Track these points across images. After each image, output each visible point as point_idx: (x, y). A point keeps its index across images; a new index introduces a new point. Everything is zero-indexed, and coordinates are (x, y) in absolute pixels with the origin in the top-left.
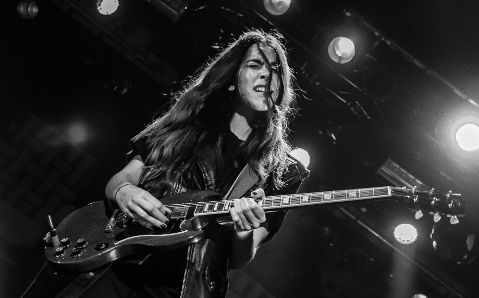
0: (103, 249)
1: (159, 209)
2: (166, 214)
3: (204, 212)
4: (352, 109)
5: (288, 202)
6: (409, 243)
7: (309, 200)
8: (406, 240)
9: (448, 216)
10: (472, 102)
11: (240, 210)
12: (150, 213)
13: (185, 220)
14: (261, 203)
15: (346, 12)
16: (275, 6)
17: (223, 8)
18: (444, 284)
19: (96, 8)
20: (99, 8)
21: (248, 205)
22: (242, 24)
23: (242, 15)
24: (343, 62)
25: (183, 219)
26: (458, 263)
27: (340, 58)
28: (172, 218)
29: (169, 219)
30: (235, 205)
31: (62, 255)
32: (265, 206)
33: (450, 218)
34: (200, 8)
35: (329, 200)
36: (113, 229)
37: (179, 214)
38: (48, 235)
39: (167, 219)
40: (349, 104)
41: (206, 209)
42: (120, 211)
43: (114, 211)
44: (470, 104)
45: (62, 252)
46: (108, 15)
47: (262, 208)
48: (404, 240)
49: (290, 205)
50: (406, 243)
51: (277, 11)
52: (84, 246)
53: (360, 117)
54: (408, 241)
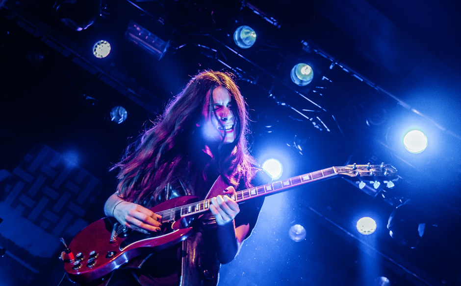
0: (112, 256)
1: (152, 217)
2: (158, 219)
3: (189, 213)
4: (314, 123)
5: (255, 193)
6: (370, 233)
7: (272, 188)
8: (367, 231)
9: (385, 182)
10: (415, 111)
11: (217, 206)
12: (145, 222)
13: (175, 222)
14: (233, 197)
15: (303, 42)
16: (244, 41)
17: (199, 45)
18: (401, 266)
19: (93, 53)
20: (94, 53)
21: (223, 200)
22: (216, 58)
23: (216, 51)
24: (304, 84)
25: (173, 221)
26: (412, 248)
27: (302, 81)
28: (163, 222)
29: (161, 223)
30: (213, 202)
31: (80, 267)
32: (238, 199)
33: (386, 184)
34: (180, 47)
35: (289, 185)
36: (116, 239)
37: (168, 218)
38: (63, 254)
39: (160, 223)
40: (311, 120)
41: (190, 210)
42: (119, 224)
43: (114, 225)
44: (413, 112)
45: (79, 265)
46: (103, 58)
47: (235, 202)
48: (365, 232)
49: (258, 195)
50: (367, 233)
51: (246, 45)
52: (96, 257)
53: (321, 130)
54: (368, 232)
